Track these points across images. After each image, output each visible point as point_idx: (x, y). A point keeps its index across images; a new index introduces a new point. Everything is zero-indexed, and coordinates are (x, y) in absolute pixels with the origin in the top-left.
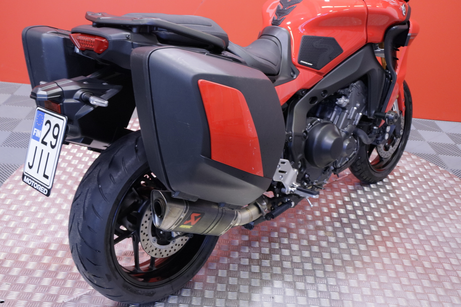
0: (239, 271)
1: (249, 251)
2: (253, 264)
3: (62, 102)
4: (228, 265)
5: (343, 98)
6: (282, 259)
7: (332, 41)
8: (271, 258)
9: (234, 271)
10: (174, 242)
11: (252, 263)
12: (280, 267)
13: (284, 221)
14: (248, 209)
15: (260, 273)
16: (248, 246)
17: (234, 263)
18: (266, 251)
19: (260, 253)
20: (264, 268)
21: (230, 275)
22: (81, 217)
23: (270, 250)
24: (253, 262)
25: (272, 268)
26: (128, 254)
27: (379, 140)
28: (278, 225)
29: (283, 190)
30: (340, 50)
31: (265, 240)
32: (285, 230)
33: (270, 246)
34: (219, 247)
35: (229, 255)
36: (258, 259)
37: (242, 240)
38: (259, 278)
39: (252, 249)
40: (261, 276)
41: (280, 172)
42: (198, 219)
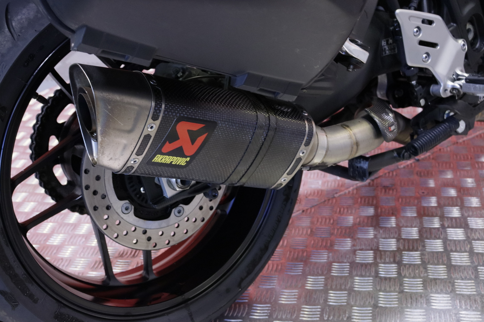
0: (351, 276)
1: (375, 236)
2: (383, 261)
4: (329, 266)
6: (449, 248)
8: (424, 246)
9: (341, 277)
10: (179, 212)
11: (381, 258)
12: (444, 265)
13: (449, 175)
14: (348, 127)
15: (399, 279)
16: (372, 226)
17: (340, 260)
18: (414, 233)
19: (399, 239)
20: (408, 269)
21: (331, 287)
23: (420, 232)
24: (383, 257)
25: (426, 268)
26: (126, 254)
28: (436, 184)
29: (433, 88)
31: (411, 213)
32: (453, 192)
33: (421, 223)
34: (311, 231)
35: (332, 245)
36: (393, 251)
37: (360, 217)
38: (397, 289)
39: (381, 231)
40: (401, 285)
41: (422, 43)
42: (200, 140)
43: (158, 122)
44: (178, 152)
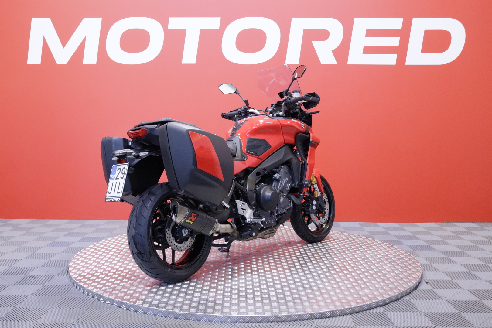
3: (126, 157)
5: (277, 174)
7: (264, 141)
10: (184, 243)
22: (135, 220)
27: (310, 210)
30: (270, 147)
41: (242, 209)
42: (196, 218)
43: (189, 212)
44: (191, 220)
